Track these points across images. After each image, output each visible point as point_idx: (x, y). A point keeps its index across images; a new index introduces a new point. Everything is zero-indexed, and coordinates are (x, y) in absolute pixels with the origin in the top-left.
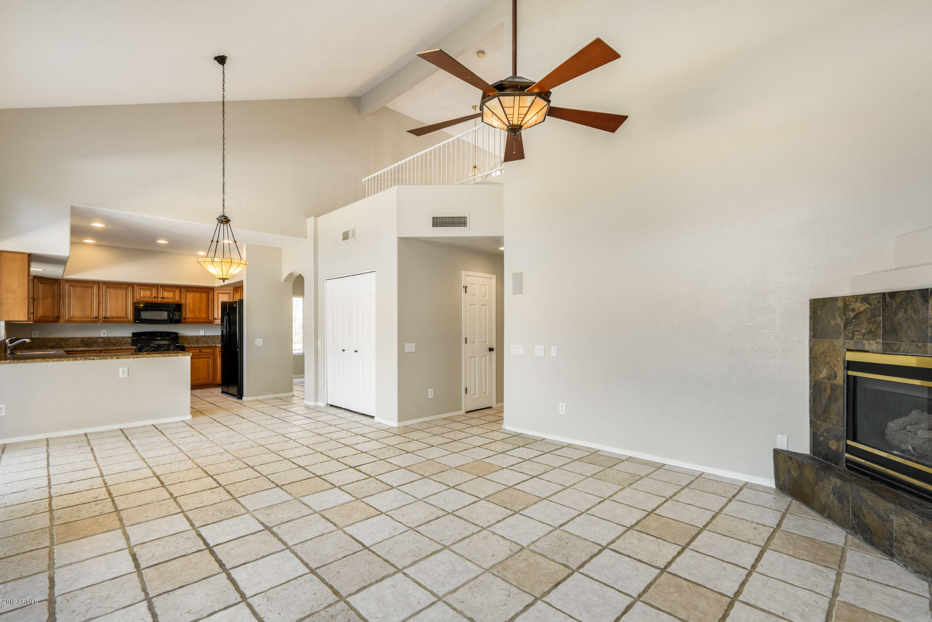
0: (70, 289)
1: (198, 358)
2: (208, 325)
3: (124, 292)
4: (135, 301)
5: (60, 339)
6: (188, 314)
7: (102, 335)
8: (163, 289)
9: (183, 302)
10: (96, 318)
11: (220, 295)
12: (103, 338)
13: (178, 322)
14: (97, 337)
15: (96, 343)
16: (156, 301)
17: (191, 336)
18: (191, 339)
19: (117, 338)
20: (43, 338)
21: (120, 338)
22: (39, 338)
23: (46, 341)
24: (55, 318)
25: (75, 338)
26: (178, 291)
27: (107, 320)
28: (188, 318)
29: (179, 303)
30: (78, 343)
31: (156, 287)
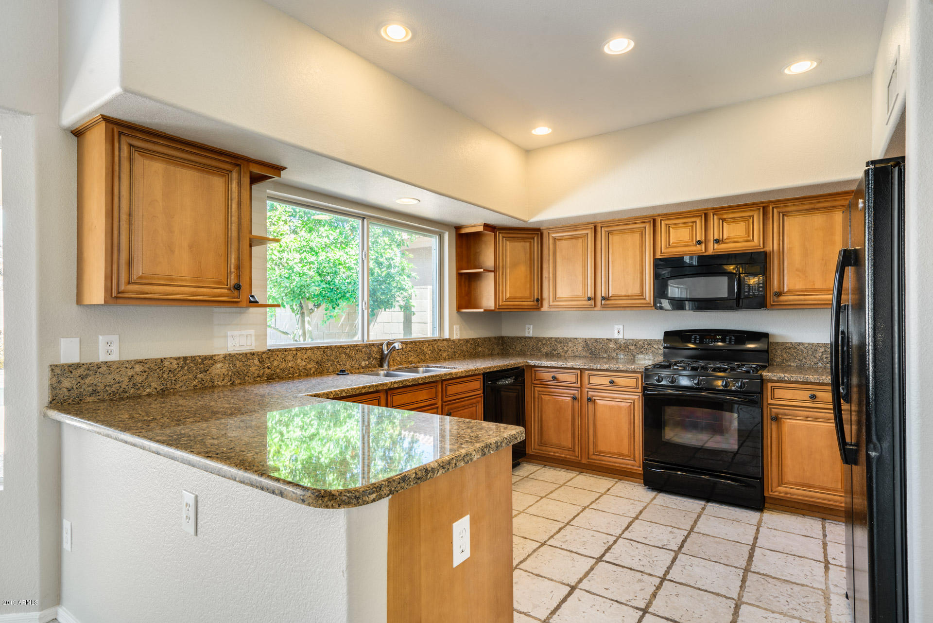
0: (554, 245)
3: (638, 236)
4: (658, 256)
5: (557, 339)
6: (789, 281)
7: (616, 336)
8: (719, 219)
9: (772, 246)
10: (590, 299)
12: (616, 341)
13: (760, 302)
14: (607, 339)
15: (606, 352)
16: (704, 250)
17: (809, 344)
18: (810, 352)
19: (640, 343)
20: (536, 338)
21: (644, 343)
22: (532, 337)
23: (540, 344)
24: (534, 301)
25: (576, 339)
26: (757, 218)
27: (608, 302)
28: (788, 291)
29: (762, 250)
30: (580, 349)
31: (703, 216)
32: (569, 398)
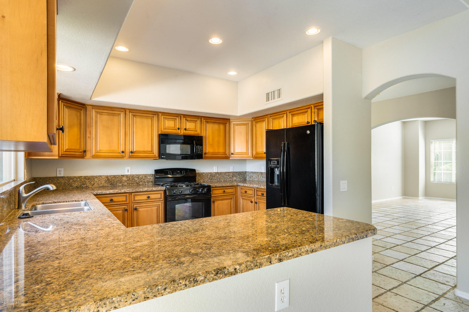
0: (96, 117)
1: (222, 200)
2: (225, 161)
3: (150, 120)
4: (160, 133)
5: (85, 177)
6: (208, 148)
7: (126, 173)
8: (186, 120)
9: (203, 134)
10: (123, 152)
11: (236, 127)
12: (127, 176)
13: (199, 156)
14: (121, 175)
15: (121, 183)
16: (180, 133)
17: (206, 173)
18: (206, 176)
19: (140, 176)
20: (68, 177)
21: (143, 176)
22: (65, 177)
23: (71, 181)
24: (81, 152)
25: (100, 176)
26: (198, 122)
27: (133, 154)
28: (208, 153)
29: (199, 135)
30: (104, 182)
31: (179, 117)
32: (121, 211)
